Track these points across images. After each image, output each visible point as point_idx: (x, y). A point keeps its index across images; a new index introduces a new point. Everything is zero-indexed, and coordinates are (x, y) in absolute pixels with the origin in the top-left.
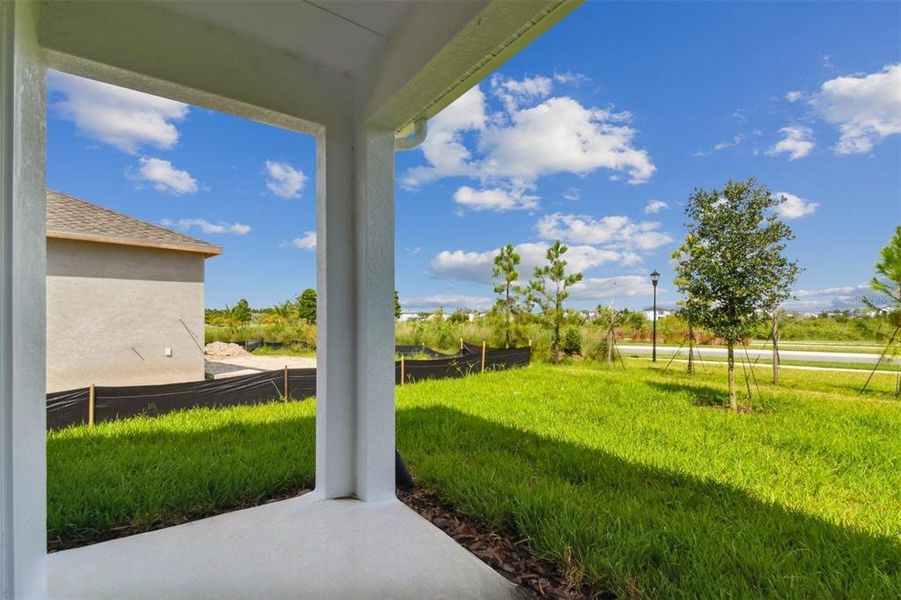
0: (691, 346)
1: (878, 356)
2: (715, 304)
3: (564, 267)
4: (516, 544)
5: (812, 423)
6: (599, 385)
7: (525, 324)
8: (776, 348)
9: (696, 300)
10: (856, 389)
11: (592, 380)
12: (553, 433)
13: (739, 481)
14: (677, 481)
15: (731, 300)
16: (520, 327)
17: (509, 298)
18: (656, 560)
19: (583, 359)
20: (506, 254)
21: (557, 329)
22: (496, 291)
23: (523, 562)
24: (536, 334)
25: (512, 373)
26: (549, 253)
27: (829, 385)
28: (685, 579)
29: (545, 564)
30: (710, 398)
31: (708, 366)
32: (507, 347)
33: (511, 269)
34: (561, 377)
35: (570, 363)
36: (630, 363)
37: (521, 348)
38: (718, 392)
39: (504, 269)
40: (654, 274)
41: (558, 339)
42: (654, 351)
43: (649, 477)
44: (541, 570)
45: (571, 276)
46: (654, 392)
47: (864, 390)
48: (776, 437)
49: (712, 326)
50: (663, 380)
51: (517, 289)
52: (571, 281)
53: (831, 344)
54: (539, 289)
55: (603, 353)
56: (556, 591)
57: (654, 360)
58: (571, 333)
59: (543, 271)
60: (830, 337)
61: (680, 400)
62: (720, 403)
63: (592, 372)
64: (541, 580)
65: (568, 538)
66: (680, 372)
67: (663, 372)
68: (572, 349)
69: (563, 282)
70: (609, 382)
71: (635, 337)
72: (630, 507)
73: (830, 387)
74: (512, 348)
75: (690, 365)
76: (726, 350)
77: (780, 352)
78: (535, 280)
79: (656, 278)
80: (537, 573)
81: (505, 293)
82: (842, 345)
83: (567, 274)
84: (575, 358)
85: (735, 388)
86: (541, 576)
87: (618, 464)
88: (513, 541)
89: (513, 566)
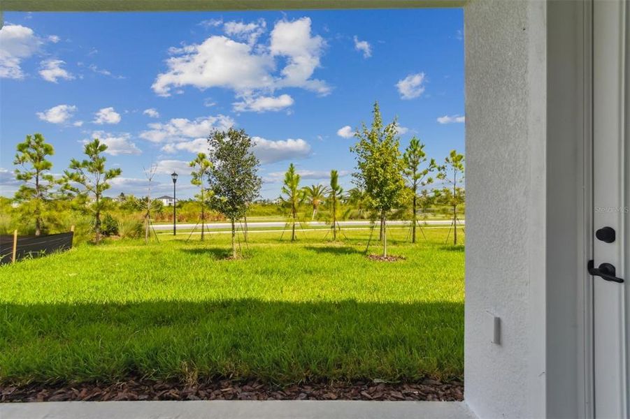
0: (203, 223)
1: (285, 223)
2: (225, 199)
3: (103, 163)
4: (141, 380)
5: (270, 259)
6: (147, 257)
7: (60, 211)
8: (245, 222)
9: (216, 196)
10: (277, 240)
11: (140, 254)
12: (132, 297)
13: (253, 295)
14: (225, 305)
15: (233, 197)
16: (55, 213)
17: (39, 187)
18: (236, 346)
19: (121, 238)
20: (33, 143)
21: (97, 215)
22: (19, 178)
23: (152, 388)
24: (70, 219)
25: (56, 257)
26: (88, 149)
27: (266, 239)
28: (253, 349)
29: (170, 381)
30: (221, 254)
31: (213, 235)
32: (37, 233)
33: (40, 159)
34: (111, 256)
35: (110, 243)
36: (161, 238)
37: (56, 235)
38: (224, 250)
39: (32, 157)
40: (174, 174)
41: (98, 224)
42: (175, 228)
43: (210, 308)
44: (167, 386)
45: (111, 171)
46: (190, 255)
47: (281, 241)
48: (259, 269)
49: (224, 211)
50: (191, 247)
51: (50, 178)
52: (111, 175)
53: (261, 218)
54: (78, 180)
55: (139, 232)
56: (183, 391)
57: (175, 234)
58: (109, 218)
59: (81, 164)
60: (260, 214)
61: (206, 258)
62: (226, 256)
63: (138, 248)
64: (171, 391)
65: (183, 358)
66: (196, 241)
67: (186, 242)
68: (111, 231)
69: (104, 175)
70: (154, 254)
71: (157, 219)
72: (209, 326)
73: (268, 241)
74: (45, 235)
75: (202, 235)
76: (231, 224)
77: (248, 224)
78: (71, 171)
79: (176, 177)
80: (165, 389)
81: (34, 181)
82: (266, 218)
83: (106, 169)
84: (113, 238)
85: (236, 246)
86: (169, 389)
87: (190, 305)
88: (137, 380)
89: (146, 394)
